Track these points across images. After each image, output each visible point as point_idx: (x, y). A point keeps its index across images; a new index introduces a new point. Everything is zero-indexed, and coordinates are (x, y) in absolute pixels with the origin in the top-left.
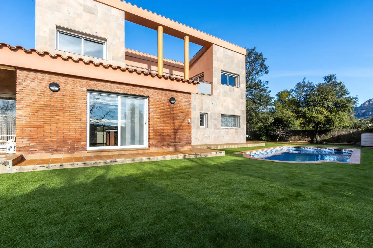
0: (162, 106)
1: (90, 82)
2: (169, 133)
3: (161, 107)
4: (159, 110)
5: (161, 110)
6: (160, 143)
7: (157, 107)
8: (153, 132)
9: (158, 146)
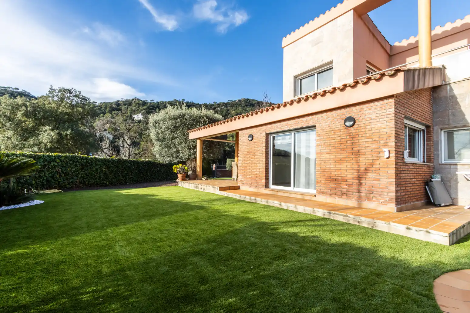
0: (333, 134)
1: (267, 127)
2: (345, 176)
3: (331, 136)
4: (329, 141)
5: (331, 141)
6: (330, 190)
7: (325, 137)
8: (319, 173)
9: (326, 194)
